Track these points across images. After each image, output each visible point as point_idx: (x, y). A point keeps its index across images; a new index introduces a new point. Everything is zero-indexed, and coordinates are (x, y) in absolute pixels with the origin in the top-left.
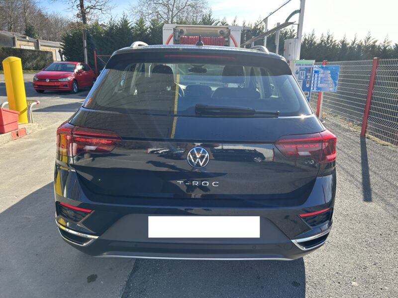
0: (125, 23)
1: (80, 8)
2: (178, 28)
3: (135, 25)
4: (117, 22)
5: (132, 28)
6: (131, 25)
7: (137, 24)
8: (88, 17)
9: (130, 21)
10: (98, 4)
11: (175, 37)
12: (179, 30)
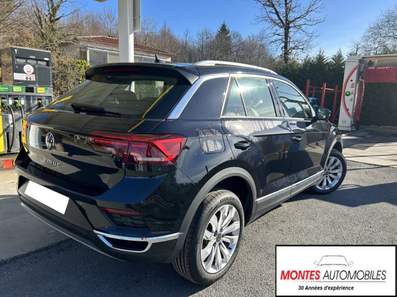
0: (320, 58)
1: (283, 49)
2: (365, 60)
3: (331, 60)
4: (312, 59)
5: (327, 63)
6: (326, 61)
7: (333, 59)
8: (291, 57)
9: (326, 57)
10: (300, 44)
11: (360, 69)
12: (368, 61)
